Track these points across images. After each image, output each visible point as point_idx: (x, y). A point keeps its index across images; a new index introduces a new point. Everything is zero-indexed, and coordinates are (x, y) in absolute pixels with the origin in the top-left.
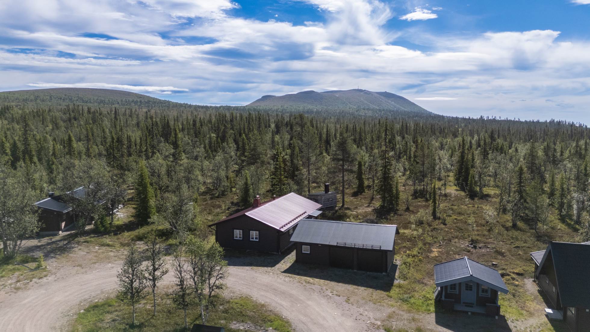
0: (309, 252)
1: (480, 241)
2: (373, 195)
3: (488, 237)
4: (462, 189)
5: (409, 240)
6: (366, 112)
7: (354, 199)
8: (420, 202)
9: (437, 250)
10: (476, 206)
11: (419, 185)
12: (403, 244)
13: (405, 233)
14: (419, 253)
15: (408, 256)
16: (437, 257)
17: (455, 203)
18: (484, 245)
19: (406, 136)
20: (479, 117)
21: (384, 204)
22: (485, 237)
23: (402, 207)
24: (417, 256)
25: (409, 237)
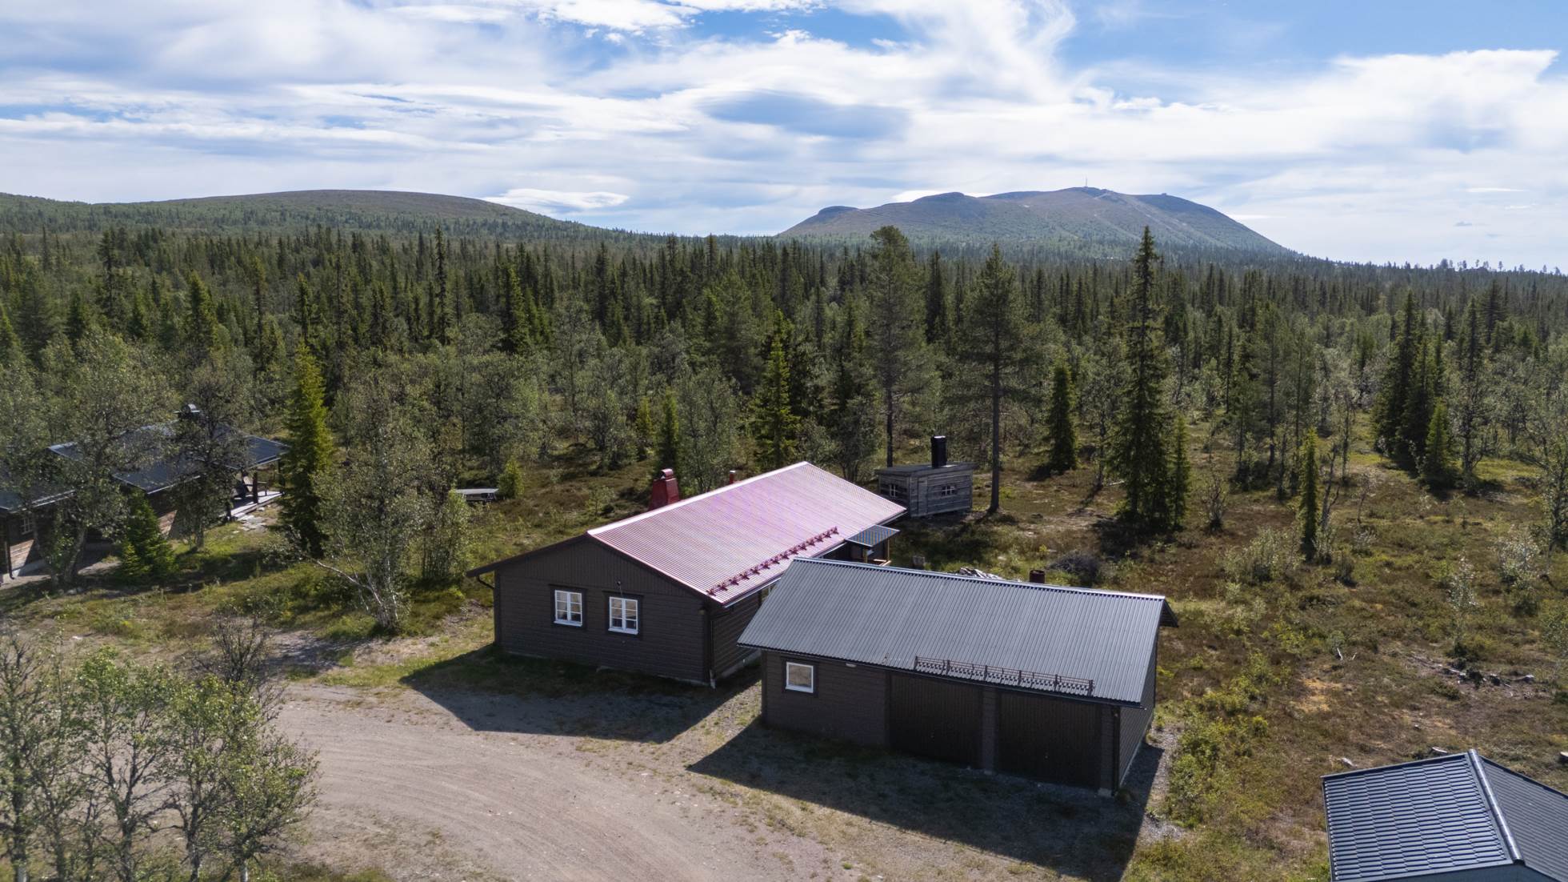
0: (811, 690)
1: (1492, 651)
2: (1101, 477)
3: (1518, 638)
4: (1405, 463)
5: (1218, 641)
6: (1108, 250)
7: (1037, 487)
8: (1260, 503)
9: (1325, 685)
10: (1458, 520)
11: (1258, 449)
12: (1194, 656)
13: (1201, 613)
14: (1253, 698)
15: (1211, 710)
16: (1325, 716)
17: (1382, 508)
18: (1509, 668)
19: (1219, 308)
20: (1436, 263)
21: (1134, 504)
22: (1507, 637)
23: (1195, 518)
24: (1245, 711)
25: (1216, 629)
